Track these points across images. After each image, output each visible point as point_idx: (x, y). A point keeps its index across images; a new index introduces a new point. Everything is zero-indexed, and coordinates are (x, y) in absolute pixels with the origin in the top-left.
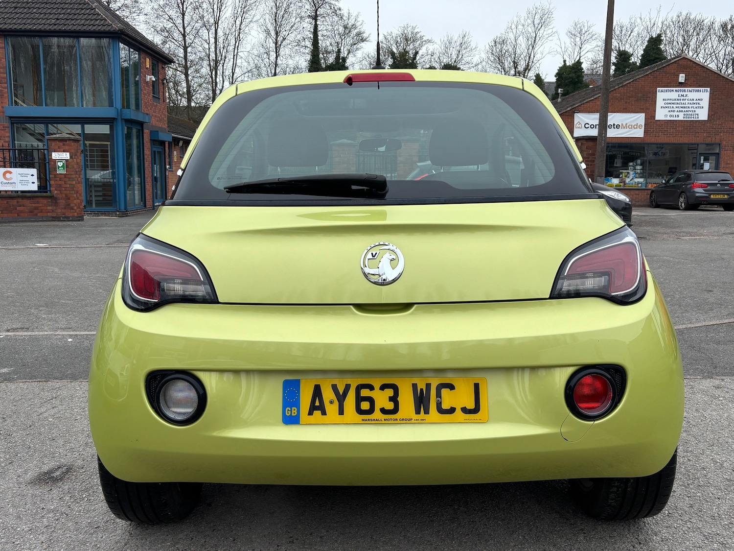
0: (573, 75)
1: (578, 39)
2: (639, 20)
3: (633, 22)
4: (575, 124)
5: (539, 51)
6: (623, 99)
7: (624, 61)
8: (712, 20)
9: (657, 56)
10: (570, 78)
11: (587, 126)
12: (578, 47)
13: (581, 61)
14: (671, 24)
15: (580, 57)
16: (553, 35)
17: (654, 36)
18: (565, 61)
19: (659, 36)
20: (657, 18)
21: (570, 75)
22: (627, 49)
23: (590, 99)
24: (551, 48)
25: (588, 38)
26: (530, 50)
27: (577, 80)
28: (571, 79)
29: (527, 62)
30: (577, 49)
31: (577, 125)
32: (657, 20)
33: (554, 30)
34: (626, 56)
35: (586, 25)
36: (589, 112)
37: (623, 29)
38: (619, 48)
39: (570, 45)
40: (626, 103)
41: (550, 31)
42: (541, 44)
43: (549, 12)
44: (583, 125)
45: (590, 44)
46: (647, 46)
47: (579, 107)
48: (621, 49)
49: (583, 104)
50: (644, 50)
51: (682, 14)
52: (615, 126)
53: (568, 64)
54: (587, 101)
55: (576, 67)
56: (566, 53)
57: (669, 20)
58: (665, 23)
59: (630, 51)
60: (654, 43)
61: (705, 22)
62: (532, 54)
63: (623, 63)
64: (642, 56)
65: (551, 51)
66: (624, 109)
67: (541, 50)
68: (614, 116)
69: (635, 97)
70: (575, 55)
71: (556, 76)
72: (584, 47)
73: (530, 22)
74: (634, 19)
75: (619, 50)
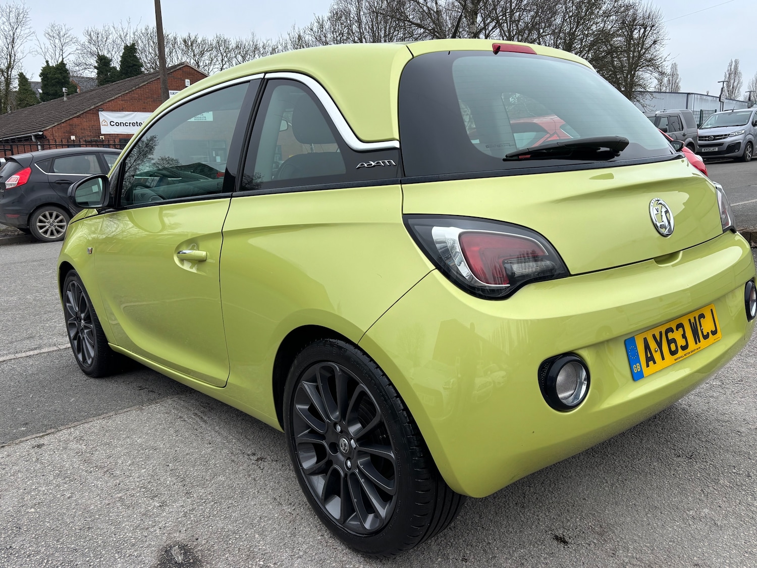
0: (59, 76)
1: (57, 41)
2: (112, 29)
3: (107, 29)
4: (101, 122)
5: (19, 50)
6: (141, 100)
7: (105, 65)
8: (174, 35)
9: (134, 63)
10: (57, 78)
11: (112, 123)
12: (59, 49)
13: (65, 62)
14: (141, 35)
15: (63, 59)
16: (32, 35)
17: (129, 45)
18: (47, 62)
19: (133, 45)
20: (129, 29)
21: (56, 76)
22: (106, 54)
23: (111, 99)
24: (31, 49)
25: (67, 41)
26: (10, 49)
27: (63, 81)
28: (57, 80)
29: (8, 61)
30: (58, 50)
31: (103, 123)
32: (129, 31)
33: (32, 30)
34: (106, 61)
35: (63, 28)
36: (112, 111)
37: (99, 36)
38: (98, 53)
39: (50, 47)
40: (144, 103)
41: (27, 31)
42: (20, 43)
43: (25, 13)
44: (109, 123)
45: (70, 46)
46: (124, 54)
47: (102, 106)
48: (100, 53)
49: (106, 103)
50: (122, 57)
51: (150, 27)
52: (138, 124)
53: (51, 65)
54: (108, 100)
55: (60, 68)
56: (47, 54)
57: (139, 32)
58: (136, 33)
59: (109, 56)
60: (130, 51)
61: (170, 36)
62: (13, 53)
63: (104, 67)
64: (121, 61)
65: (31, 51)
66: (143, 109)
67: (20, 49)
68: (135, 115)
69: (152, 98)
70: (57, 56)
71: (40, 76)
72: (65, 49)
73: (5, 20)
74: (107, 27)
75: (99, 55)
